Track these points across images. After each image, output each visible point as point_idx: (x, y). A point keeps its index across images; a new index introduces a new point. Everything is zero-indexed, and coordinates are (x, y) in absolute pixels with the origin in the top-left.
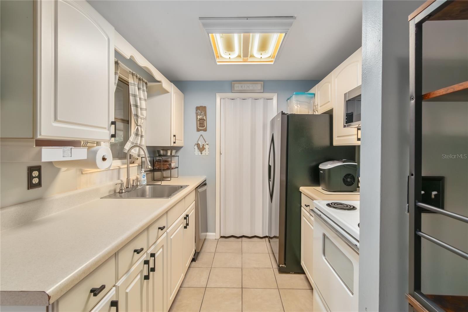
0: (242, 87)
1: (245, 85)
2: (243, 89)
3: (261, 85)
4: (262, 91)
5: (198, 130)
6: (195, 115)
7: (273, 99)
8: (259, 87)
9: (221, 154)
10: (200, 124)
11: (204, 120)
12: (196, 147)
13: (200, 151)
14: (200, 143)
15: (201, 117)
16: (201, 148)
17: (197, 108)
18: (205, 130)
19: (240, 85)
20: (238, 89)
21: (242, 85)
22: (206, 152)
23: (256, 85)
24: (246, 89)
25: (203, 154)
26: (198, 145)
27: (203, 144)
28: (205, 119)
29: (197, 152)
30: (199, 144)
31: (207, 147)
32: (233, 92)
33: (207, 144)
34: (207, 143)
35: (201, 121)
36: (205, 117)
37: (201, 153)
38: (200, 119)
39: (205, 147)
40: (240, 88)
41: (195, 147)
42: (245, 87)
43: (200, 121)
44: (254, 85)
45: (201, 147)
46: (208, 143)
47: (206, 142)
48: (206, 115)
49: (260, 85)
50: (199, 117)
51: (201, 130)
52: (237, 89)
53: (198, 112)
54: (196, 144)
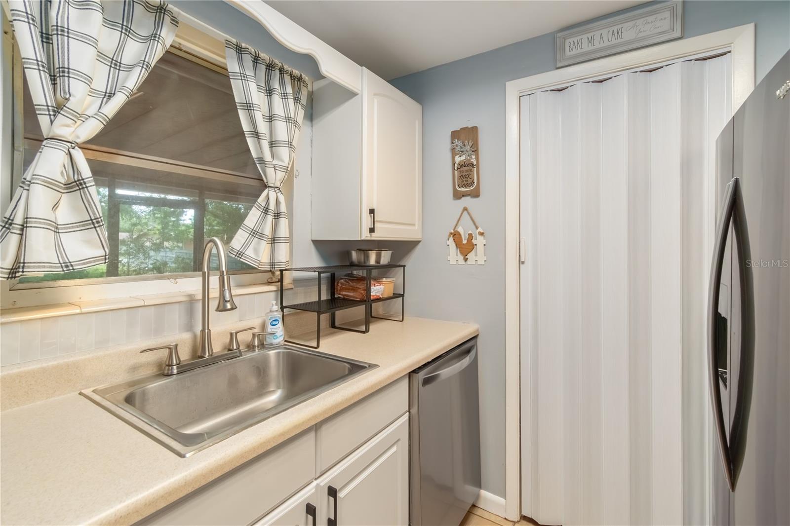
0: (591, 41)
1: (604, 32)
2: (598, 45)
3: (672, 16)
4: (678, 34)
5: (458, 196)
6: (449, 155)
7: (729, 52)
9: (521, 262)
10: (461, 177)
11: (473, 165)
12: (451, 242)
13: (461, 253)
14: (460, 229)
15: (463, 158)
16: (464, 244)
17: (455, 135)
18: (476, 194)
19: (585, 37)
20: (579, 51)
21: (590, 35)
22: (478, 257)
23: (651, 18)
24: (607, 43)
25: (469, 262)
26: (456, 235)
27: (470, 232)
28: (475, 163)
29: (454, 255)
30: (460, 235)
31: (479, 241)
32: (559, 65)
33: (482, 234)
34: (480, 230)
35: (464, 169)
36: (474, 157)
37: (466, 260)
38: (462, 165)
39: (474, 241)
40: (586, 47)
41: (449, 242)
42: (602, 37)
43: (462, 169)
44: (640, 22)
45: (465, 242)
46: (482, 231)
47: (477, 228)
48: (476, 151)
49: (667, 14)
50: (458, 159)
51: (463, 196)
52: (574, 52)
53: (457, 146)
54: (451, 233)
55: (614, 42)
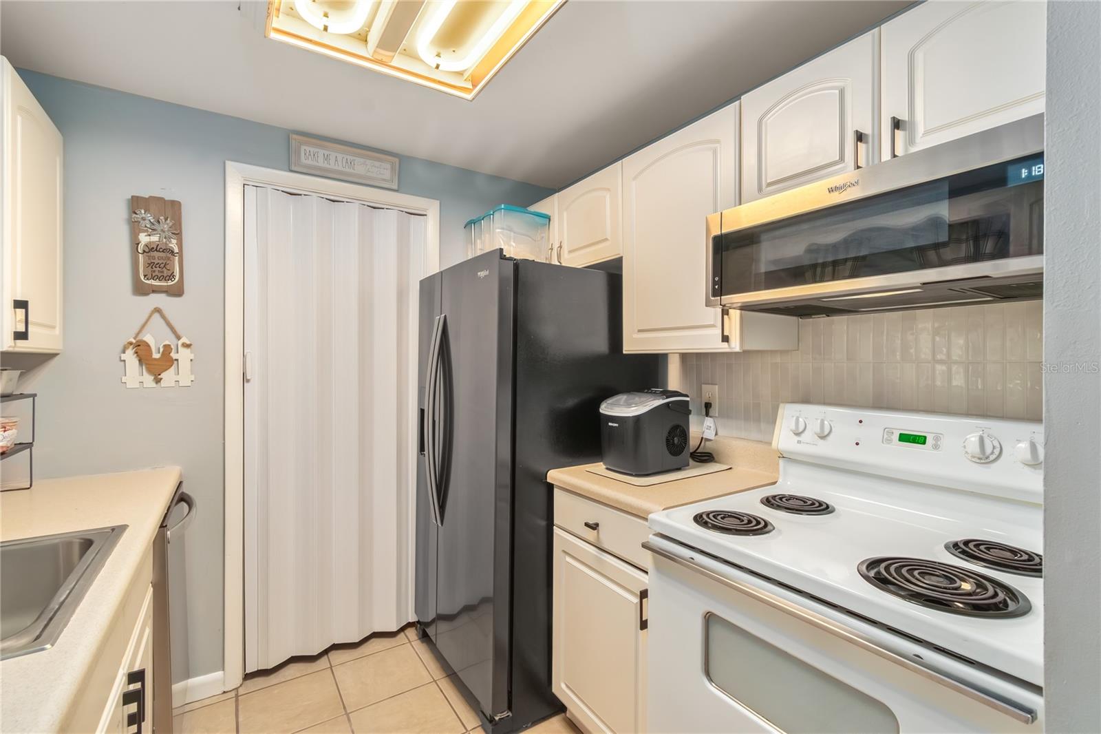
0: (327, 158)
1: (340, 156)
2: (332, 166)
3: (393, 169)
4: (395, 187)
5: (140, 289)
6: (125, 228)
7: (426, 215)
8: (383, 170)
9: (245, 380)
10: (151, 265)
11: (172, 252)
12: (130, 356)
13: (150, 371)
14: (148, 338)
15: (155, 238)
16: (155, 359)
17: (136, 203)
18: (177, 292)
19: (321, 152)
20: (315, 163)
21: (326, 153)
22: (180, 375)
23: (377, 164)
24: (340, 168)
25: (163, 383)
27: (167, 343)
28: (176, 250)
29: (134, 374)
30: (148, 346)
31: (183, 356)
32: (293, 168)
33: (187, 346)
34: (184, 340)
35: (156, 254)
36: (174, 241)
37: (158, 381)
38: (150, 249)
39: (174, 355)
40: (321, 163)
41: (123, 357)
42: (337, 160)
43: (152, 254)
44: (369, 162)
45: (156, 356)
46: (188, 342)
47: (179, 338)
48: (178, 234)
49: (388, 166)
50: (144, 239)
51: (154, 292)
52: (309, 162)
53: (144, 219)
54: (131, 343)
55: (347, 170)
